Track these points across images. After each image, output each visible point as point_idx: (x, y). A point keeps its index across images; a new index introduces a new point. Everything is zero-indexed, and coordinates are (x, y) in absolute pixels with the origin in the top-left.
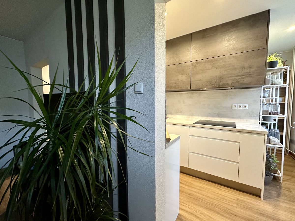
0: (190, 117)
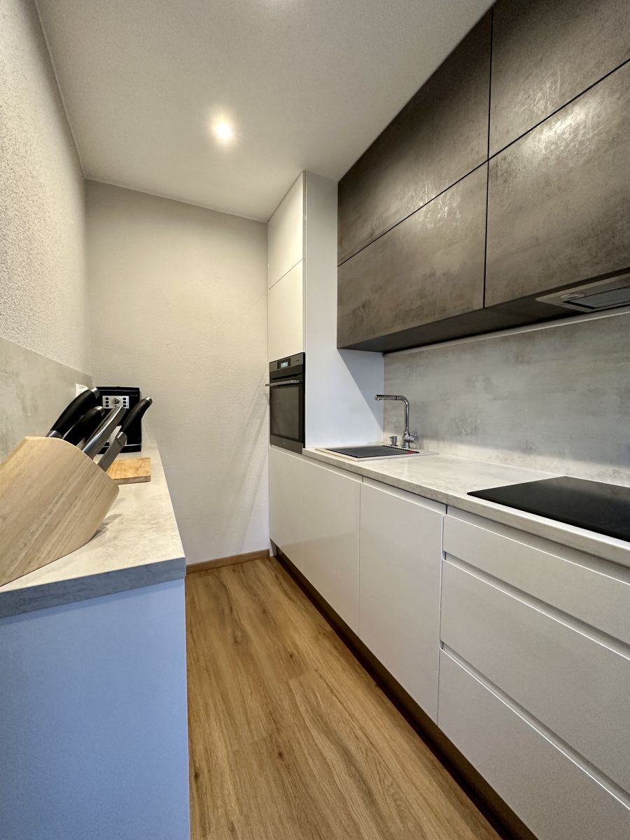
0: (516, 456)
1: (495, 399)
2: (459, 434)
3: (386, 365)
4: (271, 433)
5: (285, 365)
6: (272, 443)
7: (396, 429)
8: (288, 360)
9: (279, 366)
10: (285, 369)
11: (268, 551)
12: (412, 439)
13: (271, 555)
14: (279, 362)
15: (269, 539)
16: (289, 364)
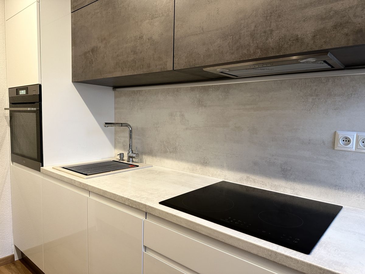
0: (198, 167)
1: (187, 129)
2: (165, 152)
3: (116, 97)
4: (13, 152)
5: (23, 92)
6: (13, 160)
7: (124, 148)
8: (26, 88)
9: (17, 93)
10: (23, 96)
11: (13, 256)
12: (134, 155)
13: (16, 258)
14: (18, 89)
15: (13, 246)
16: (27, 92)
